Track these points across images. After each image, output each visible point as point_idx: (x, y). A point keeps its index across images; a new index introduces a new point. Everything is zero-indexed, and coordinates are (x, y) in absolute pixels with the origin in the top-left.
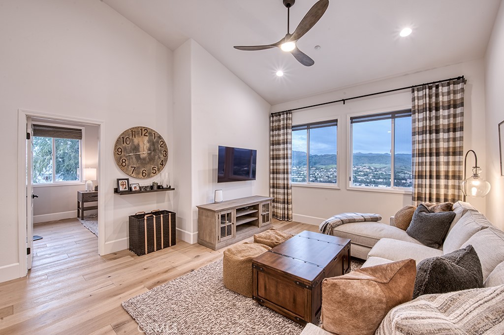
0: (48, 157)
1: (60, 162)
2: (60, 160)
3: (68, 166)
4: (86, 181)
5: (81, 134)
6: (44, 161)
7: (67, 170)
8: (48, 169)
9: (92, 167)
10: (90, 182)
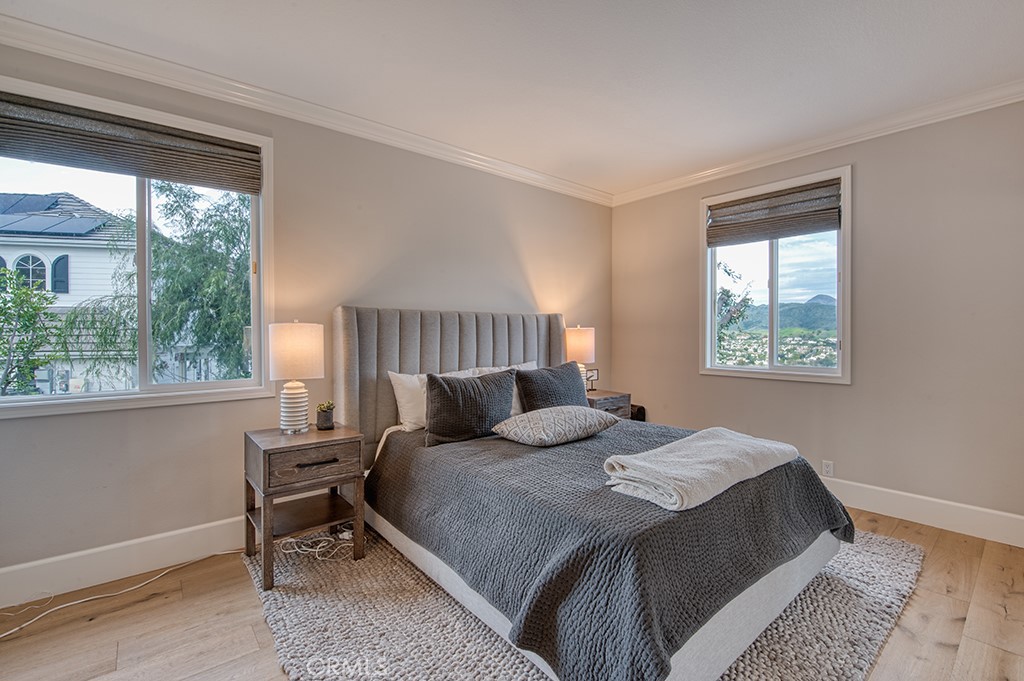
0: (184, 304)
1: (211, 316)
2: (211, 311)
3: (227, 326)
4: (280, 384)
5: (259, 167)
6: (174, 314)
7: (227, 338)
8: (183, 333)
9: (304, 316)
10: (296, 387)
